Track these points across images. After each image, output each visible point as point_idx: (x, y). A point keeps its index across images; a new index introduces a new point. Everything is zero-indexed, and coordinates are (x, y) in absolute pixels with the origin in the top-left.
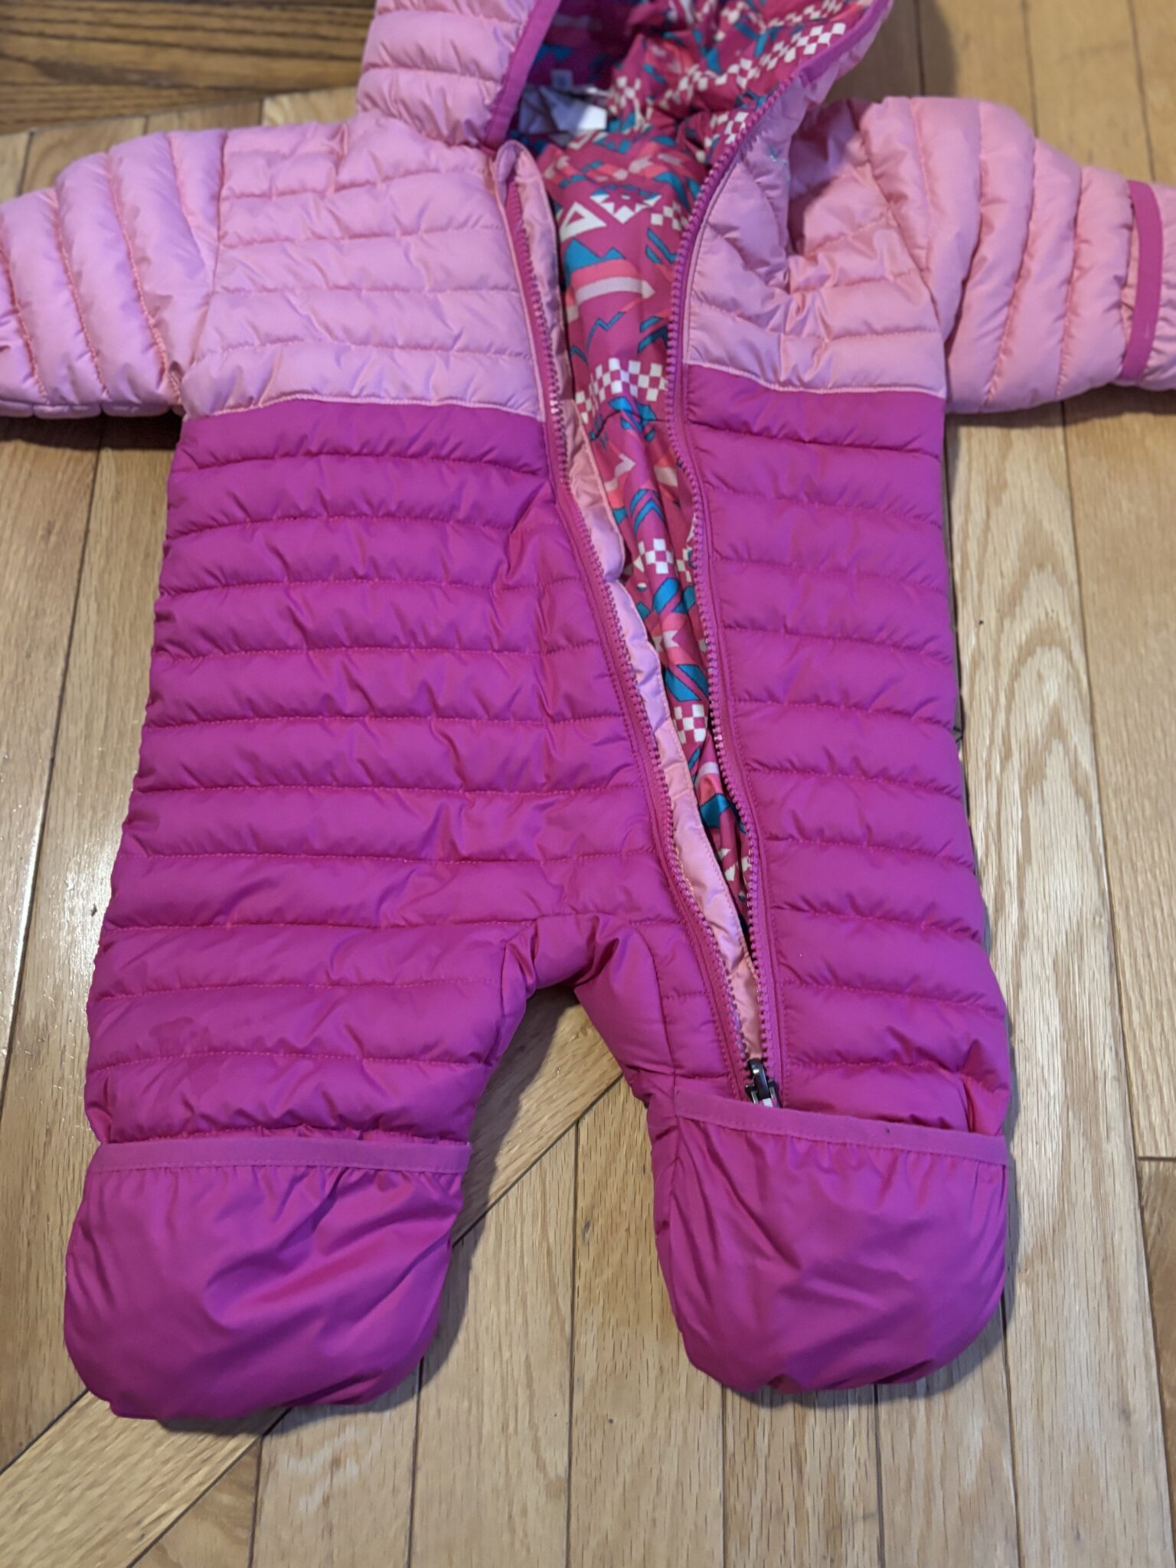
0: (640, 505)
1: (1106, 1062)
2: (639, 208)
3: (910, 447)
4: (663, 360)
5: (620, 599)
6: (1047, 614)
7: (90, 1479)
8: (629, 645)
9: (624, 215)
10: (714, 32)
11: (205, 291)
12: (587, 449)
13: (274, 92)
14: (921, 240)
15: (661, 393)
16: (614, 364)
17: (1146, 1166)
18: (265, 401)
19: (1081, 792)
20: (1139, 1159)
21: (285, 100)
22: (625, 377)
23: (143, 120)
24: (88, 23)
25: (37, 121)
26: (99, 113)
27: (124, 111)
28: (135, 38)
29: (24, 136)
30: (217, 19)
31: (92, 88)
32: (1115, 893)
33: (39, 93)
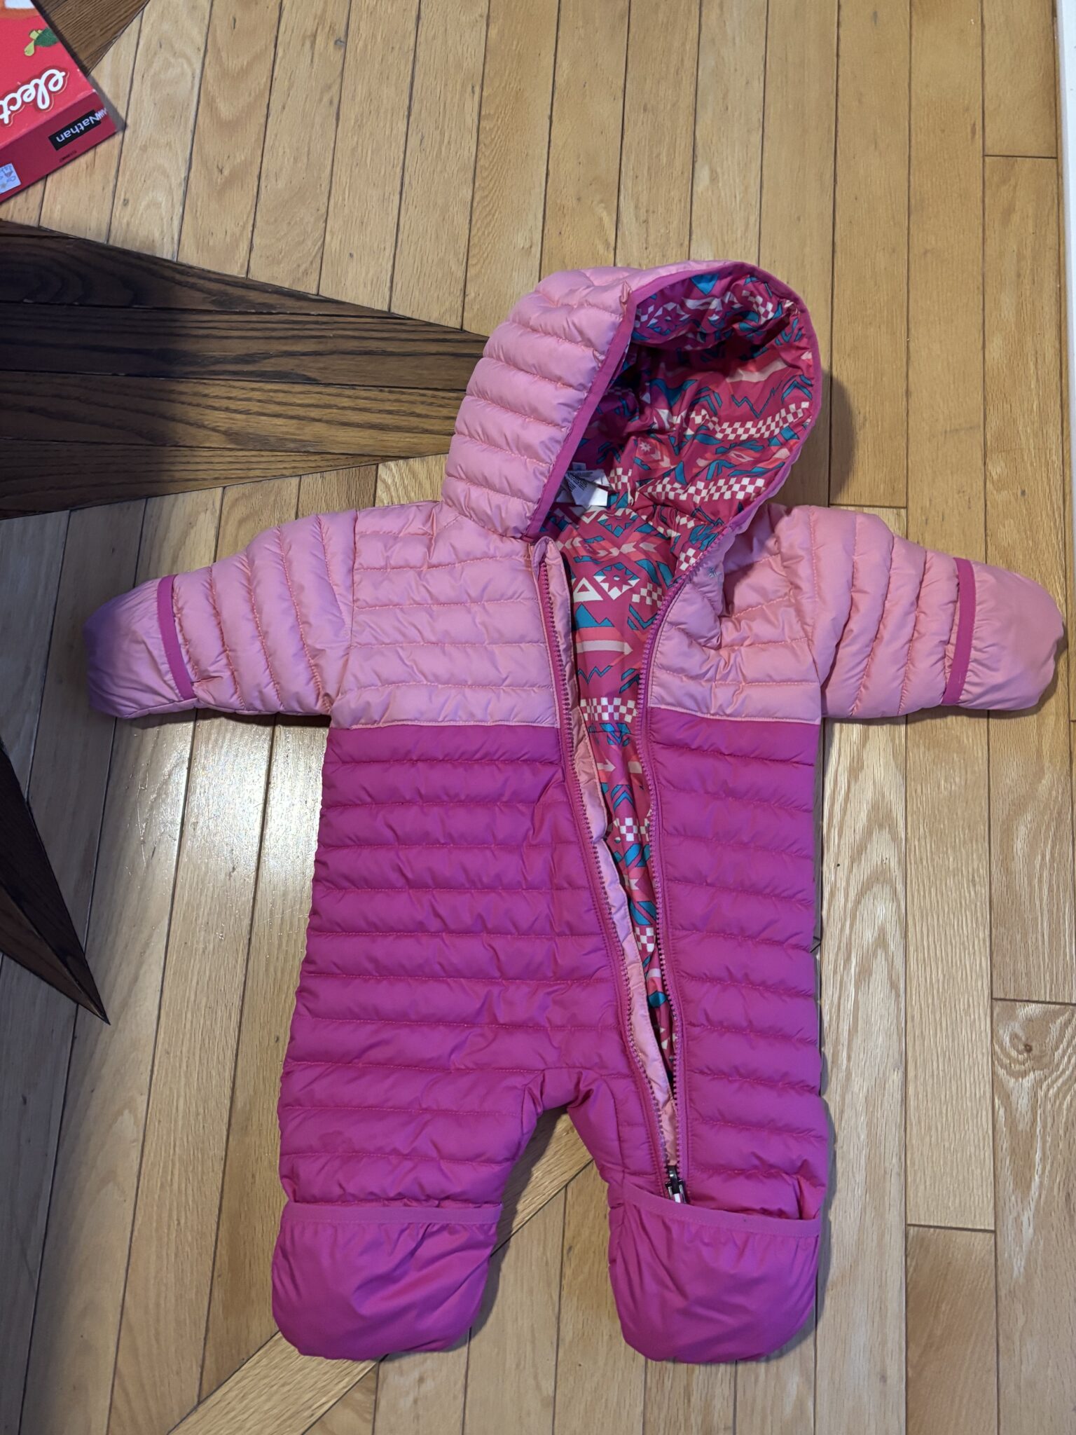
0: (618, 794)
1: (893, 1163)
2: (625, 588)
3: (795, 760)
5: (603, 854)
6: (882, 861)
7: (282, 1382)
8: (607, 889)
9: (615, 593)
10: (685, 430)
11: (346, 644)
12: (587, 741)
13: (386, 458)
14: (809, 621)
15: (633, 718)
16: (604, 701)
17: (912, 1231)
18: (385, 722)
19: (893, 985)
20: (907, 1225)
21: (392, 464)
22: (611, 709)
23: (297, 479)
24: (259, 401)
25: (226, 478)
26: (269, 473)
27: (285, 472)
28: (290, 413)
29: (220, 490)
30: (346, 399)
31: (263, 453)
32: (910, 1054)
33: (228, 456)
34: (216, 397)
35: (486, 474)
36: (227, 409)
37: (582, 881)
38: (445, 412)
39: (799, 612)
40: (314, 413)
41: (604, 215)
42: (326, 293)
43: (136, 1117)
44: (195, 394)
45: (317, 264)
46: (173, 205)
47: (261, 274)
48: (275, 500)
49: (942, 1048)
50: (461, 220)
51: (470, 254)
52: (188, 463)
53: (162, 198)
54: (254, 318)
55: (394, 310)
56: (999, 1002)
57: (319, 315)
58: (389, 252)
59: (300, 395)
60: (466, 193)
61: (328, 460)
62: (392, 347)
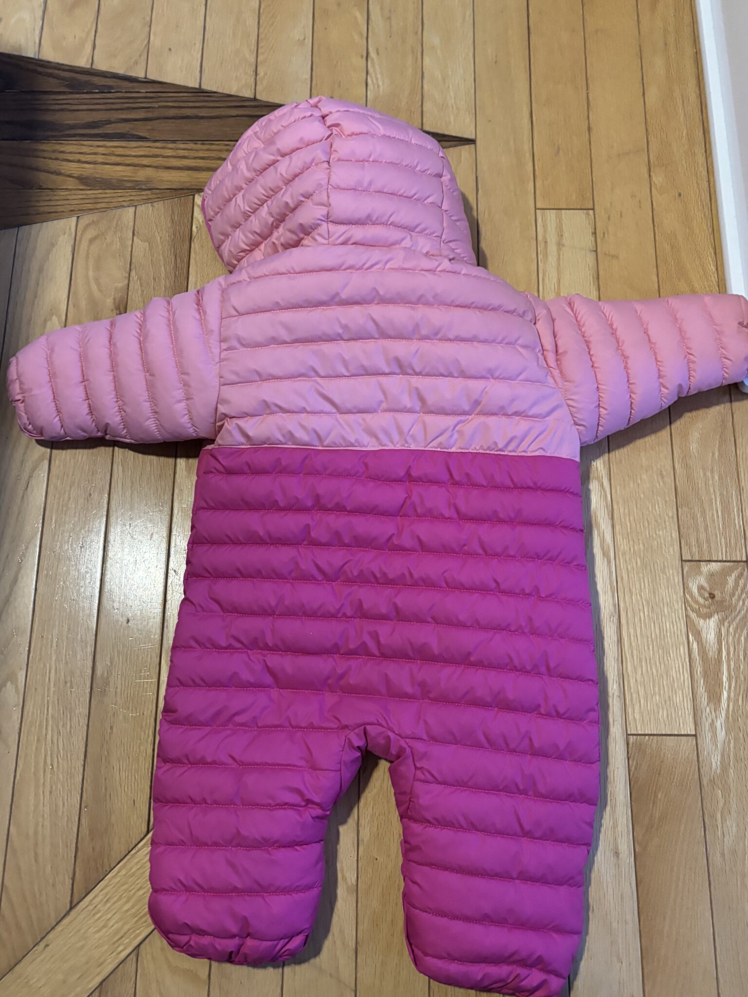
1: (614, 688)
7: (139, 886)
13: (199, 190)
17: (631, 739)
19: (605, 555)
20: (628, 735)
23: (134, 208)
24: (103, 154)
25: (80, 210)
26: (112, 205)
27: (124, 203)
28: (128, 162)
29: (74, 219)
30: (170, 151)
31: (107, 191)
32: (622, 605)
33: (80, 195)
34: (70, 153)
36: (79, 161)
40: (145, 161)
41: (358, 15)
42: (152, 76)
43: (17, 687)
44: (54, 151)
45: (144, 57)
46: (35, 20)
47: (102, 65)
48: (117, 224)
49: (646, 600)
50: (252, 23)
51: (260, 45)
52: (50, 200)
53: (26, 15)
54: (98, 96)
55: (204, 87)
56: (688, 563)
57: (147, 92)
58: (199, 45)
59: (134, 149)
61: (156, 194)
62: (203, 113)
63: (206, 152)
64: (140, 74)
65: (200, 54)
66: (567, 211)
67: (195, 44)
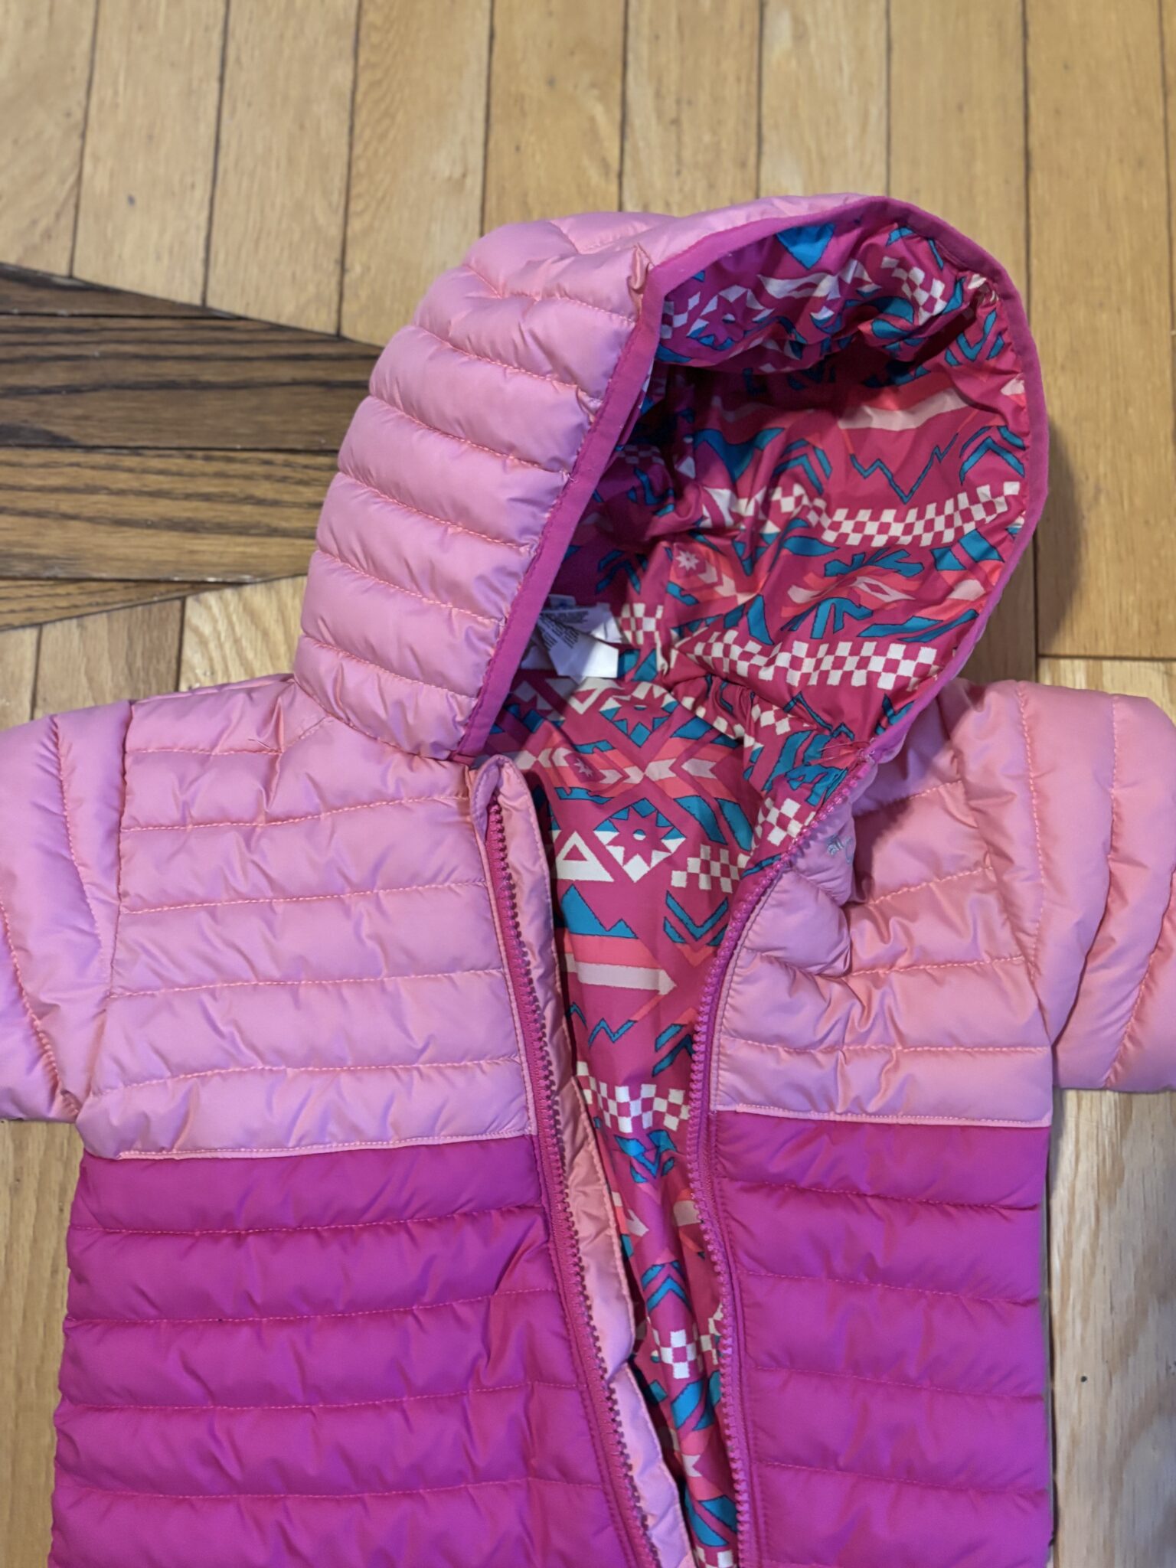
0: (657, 1283)
2: (657, 857)
3: (1008, 1202)
4: (685, 1085)
6: (1167, 1368)
8: (637, 1481)
9: (636, 869)
10: (763, 523)
11: (99, 992)
12: (591, 1146)
13: (199, 586)
14: (1028, 925)
15: (682, 1123)
16: (623, 1094)
18: (181, 1149)
21: (211, 598)
22: (635, 1108)
23: (35, 632)
27: (11, 619)
28: (22, 505)
30: (125, 475)
35: (373, 640)
37: (588, 1469)
38: (308, 494)
39: (1008, 906)
40: (65, 504)
41: (598, 111)
42: (87, 272)
45: (67, 221)
50: (334, 128)
51: (354, 192)
55: (213, 303)
57: (73, 316)
58: (201, 193)
59: (39, 469)
60: (342, 74)
61: (91, 593)
62: (209, 373)
63: (216, 481)
64: (57, 266)
65: (205, 214)
66: (1117, 663)
67: (193, 186)
